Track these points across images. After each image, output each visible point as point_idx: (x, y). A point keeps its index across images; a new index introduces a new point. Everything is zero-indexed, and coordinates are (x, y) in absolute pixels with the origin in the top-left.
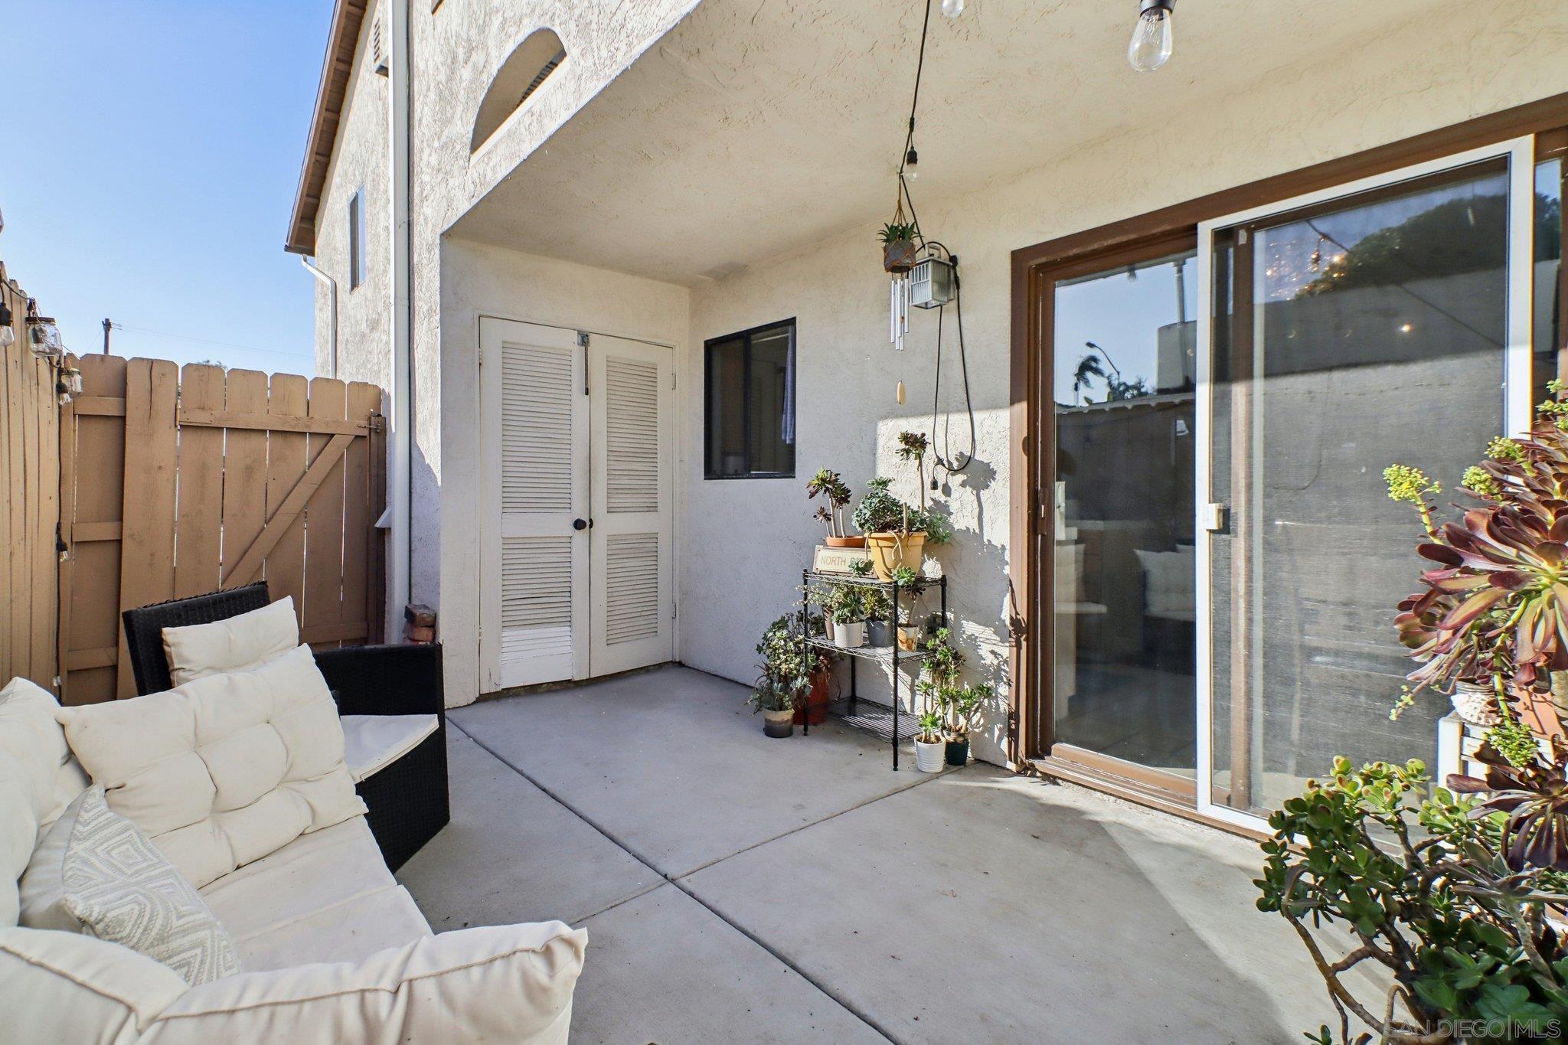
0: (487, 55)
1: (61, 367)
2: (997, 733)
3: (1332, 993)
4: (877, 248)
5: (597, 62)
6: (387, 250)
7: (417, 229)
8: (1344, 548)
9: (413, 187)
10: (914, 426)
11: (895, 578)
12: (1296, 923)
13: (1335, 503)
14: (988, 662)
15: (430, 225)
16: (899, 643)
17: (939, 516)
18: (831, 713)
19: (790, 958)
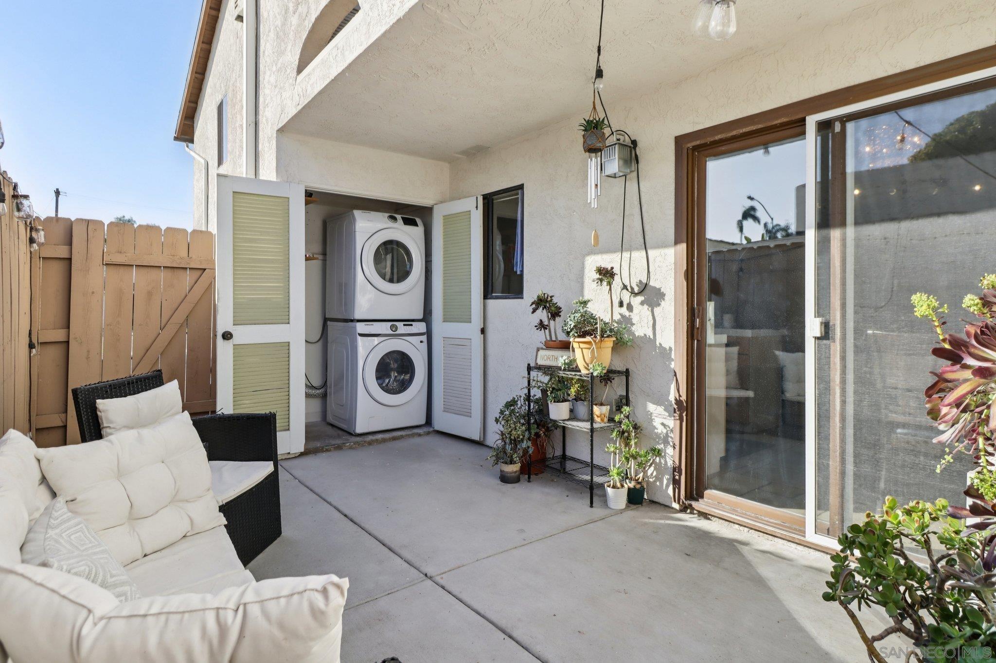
0: (309, 8)
1: (32, 225)
2: (665, 482)
3: (870, 656)
4: (578, 136)
5: (381, 14)
6: (241, 141)
7: (261, 126)
8: (909, 350)
9: (259, 97)
10: (607, 261)
11: (591, 371)
12: (846, 608)
13: (903, 318)
14: (659, 431)
15: (270, 124)
16: (595, 417)
17: (623, 326)
18: (548, 466)
19: (508, 631)
